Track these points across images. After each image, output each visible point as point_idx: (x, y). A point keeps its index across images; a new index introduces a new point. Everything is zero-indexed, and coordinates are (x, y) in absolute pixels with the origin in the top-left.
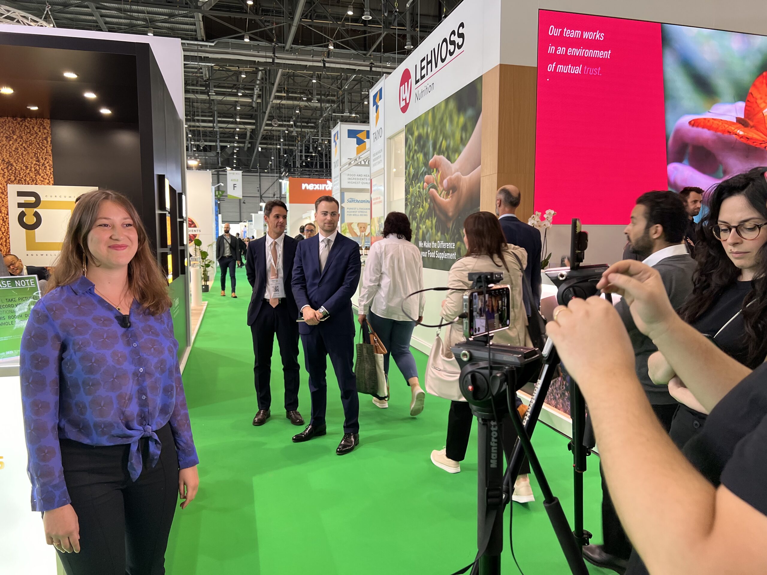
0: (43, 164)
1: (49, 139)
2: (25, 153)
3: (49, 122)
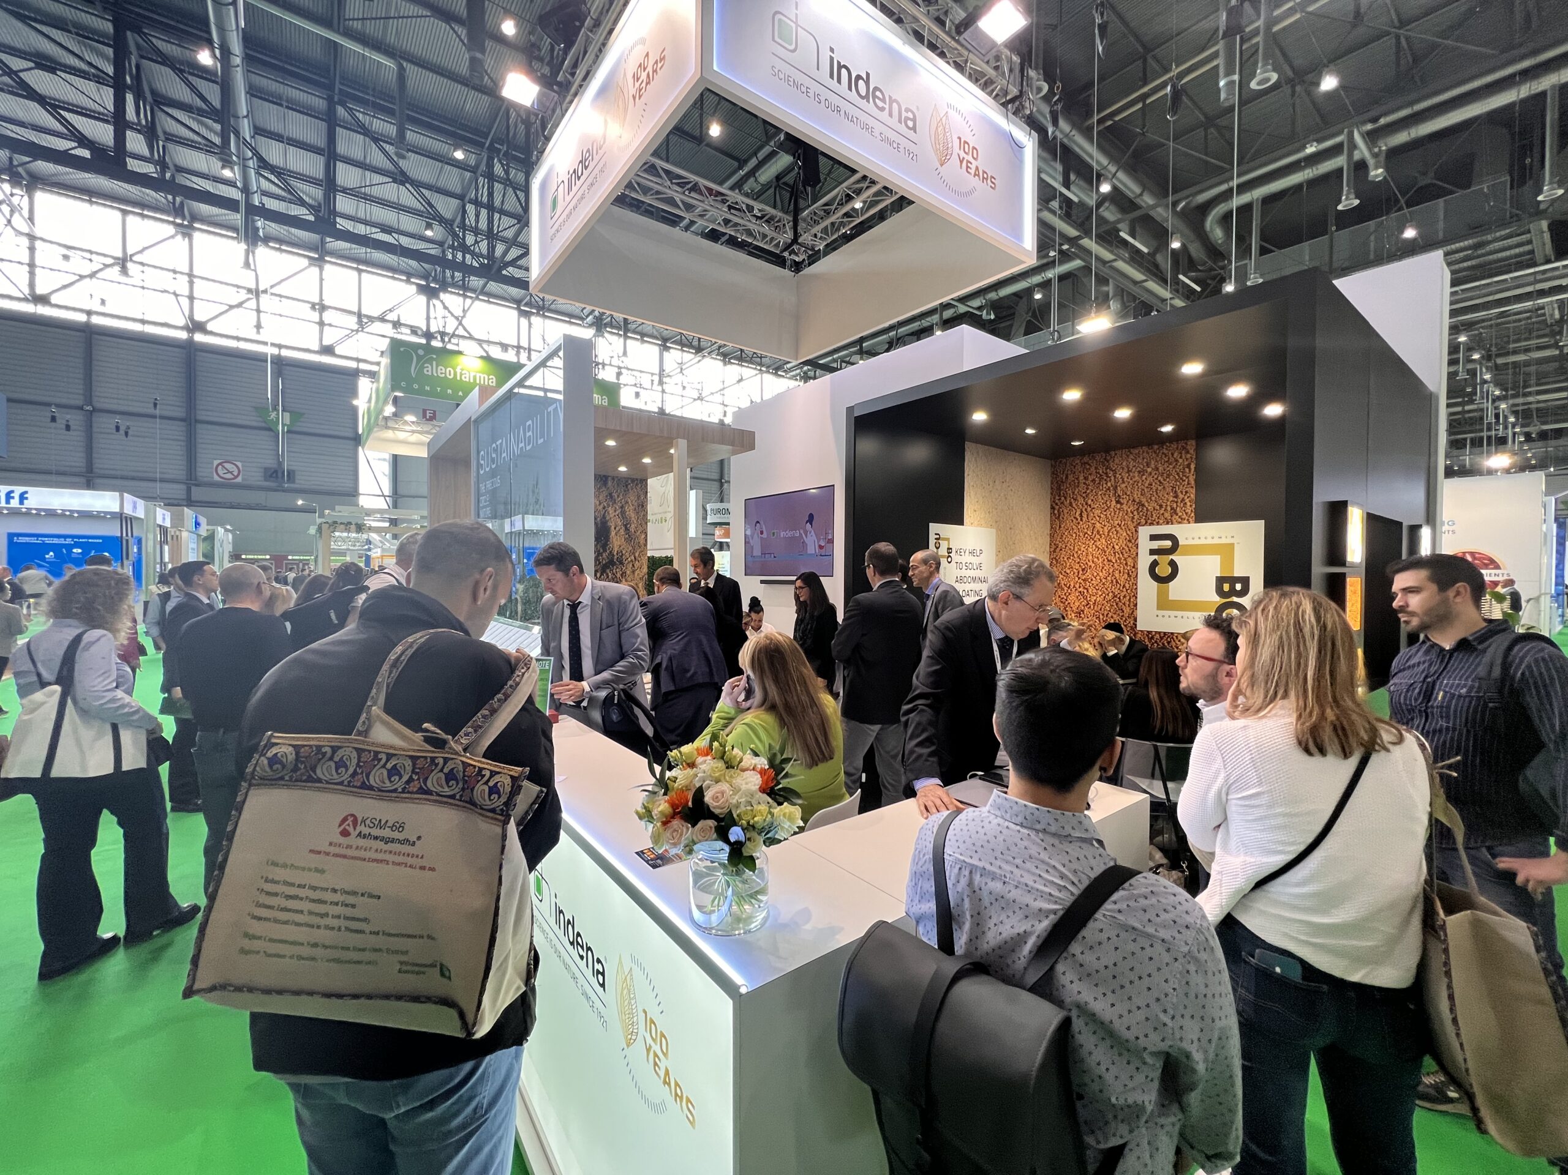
1: (1193, 466)
2: (1160, 488)
3: (1193, 442)
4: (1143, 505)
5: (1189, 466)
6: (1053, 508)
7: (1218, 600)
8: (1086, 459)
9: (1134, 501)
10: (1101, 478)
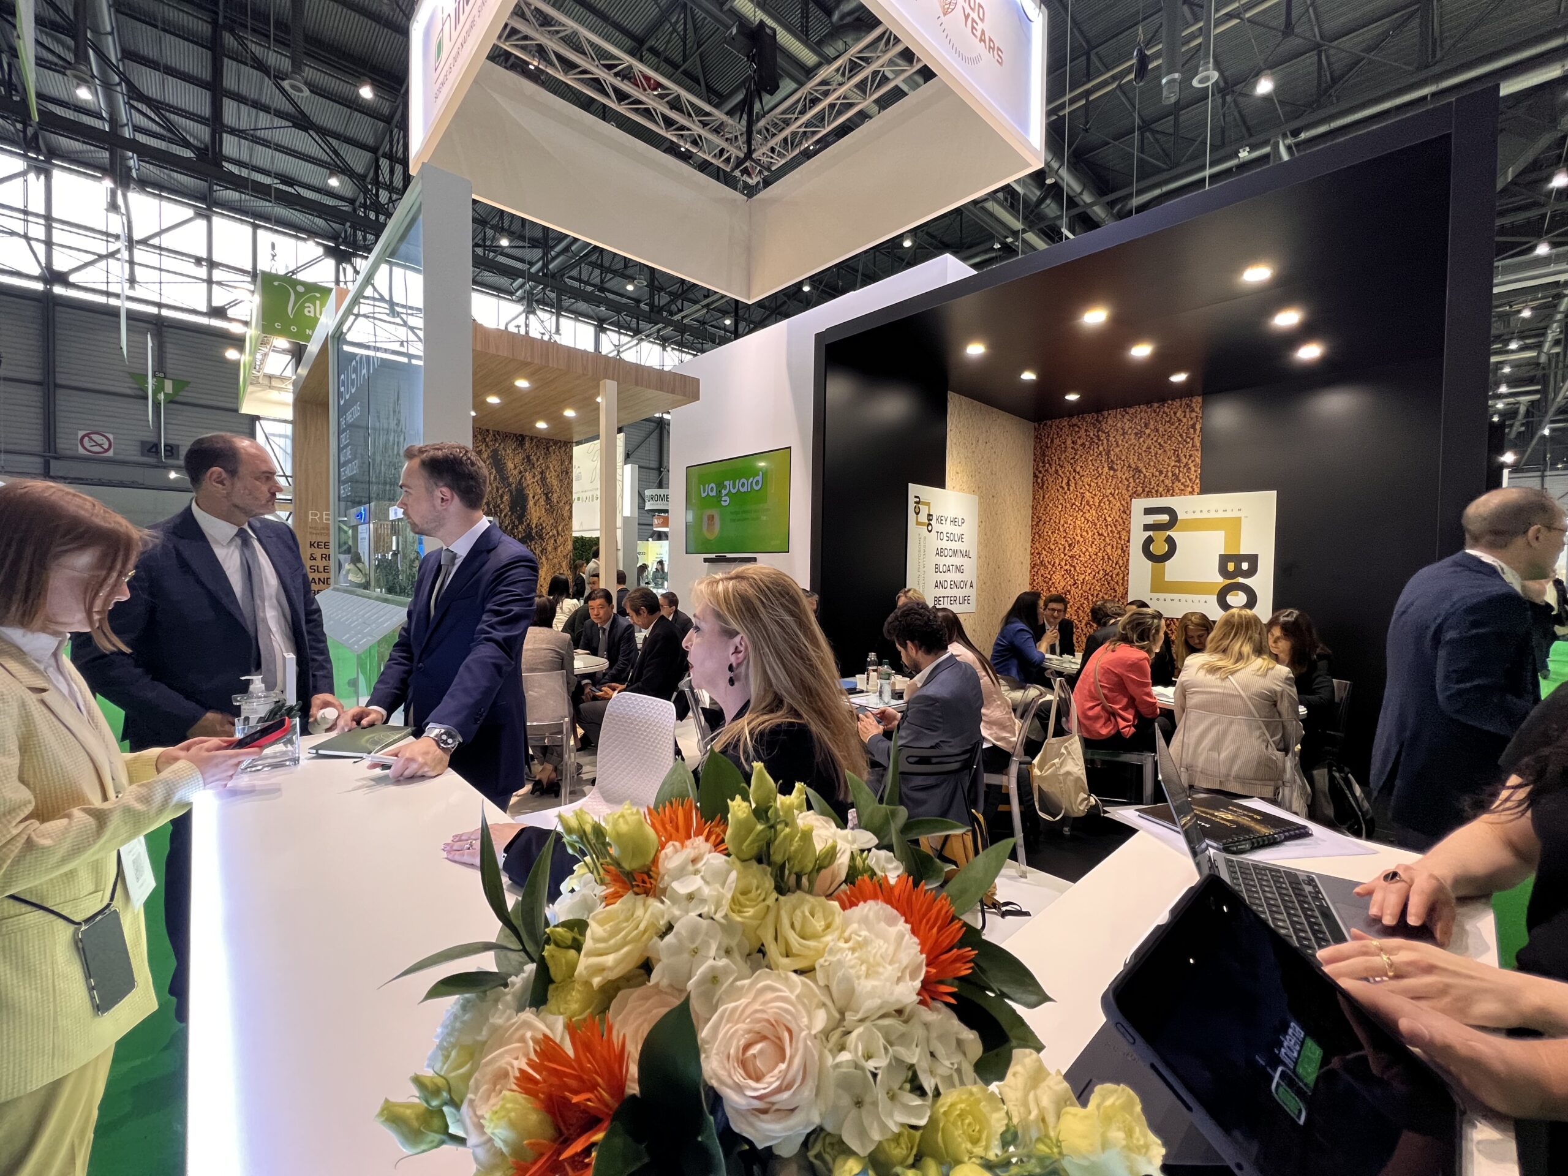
0: (1187, 464)
1: (1198, 427)
2: (1159, 452)
3: (1200, 399)
4: (1140, 471)
5: (1193, 426)
6: (1035, 476)
7: (1220, 581)
8: (1074, 420)
9: (1129, 466)
10: (1092, 442)
